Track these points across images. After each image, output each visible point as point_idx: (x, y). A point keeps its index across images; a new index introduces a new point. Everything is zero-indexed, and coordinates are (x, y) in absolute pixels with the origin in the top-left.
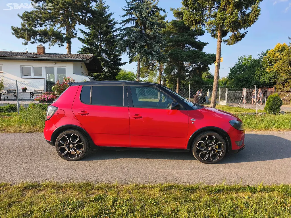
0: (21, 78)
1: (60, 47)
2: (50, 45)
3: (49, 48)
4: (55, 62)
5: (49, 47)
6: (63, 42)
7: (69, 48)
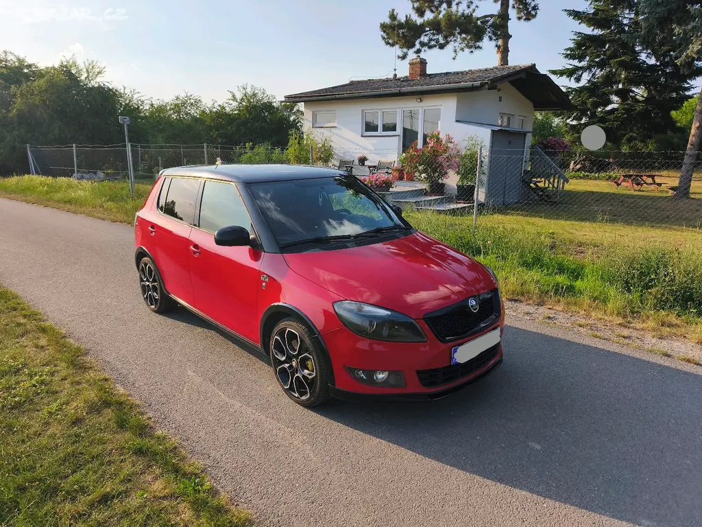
0: (362, 136)
2: (455, 51)
3: (454, 59)
4: (420, 96)
5: (454, 55)
6: (480, 38)
7: (504, 51)
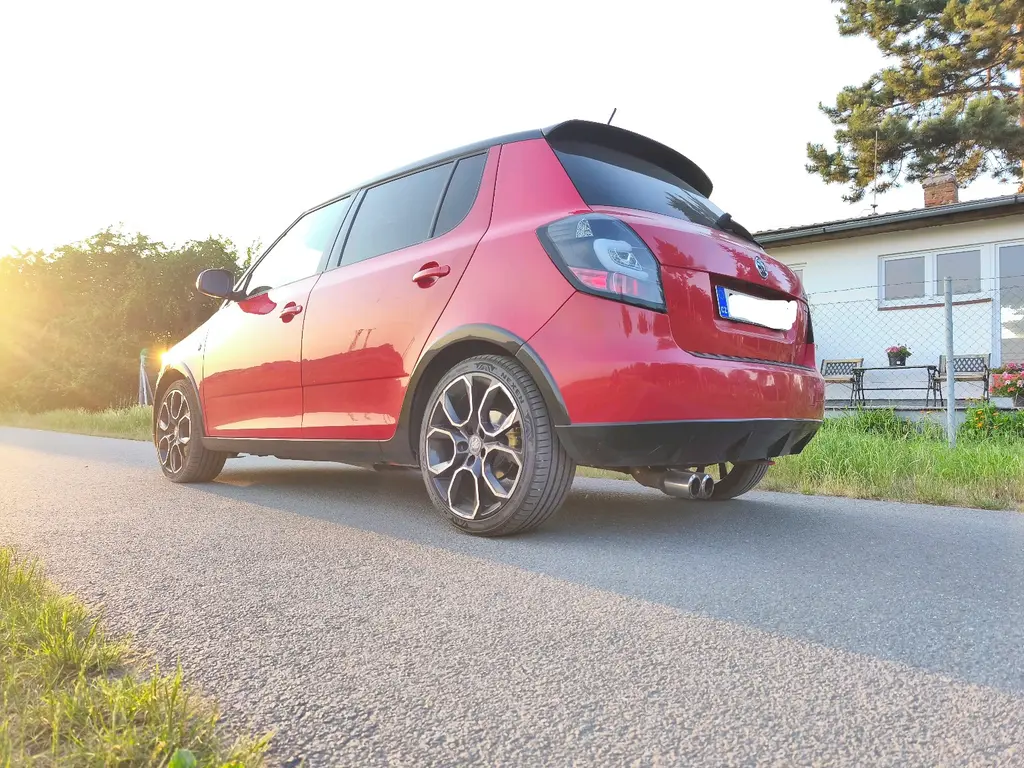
1: (1005, 180)
